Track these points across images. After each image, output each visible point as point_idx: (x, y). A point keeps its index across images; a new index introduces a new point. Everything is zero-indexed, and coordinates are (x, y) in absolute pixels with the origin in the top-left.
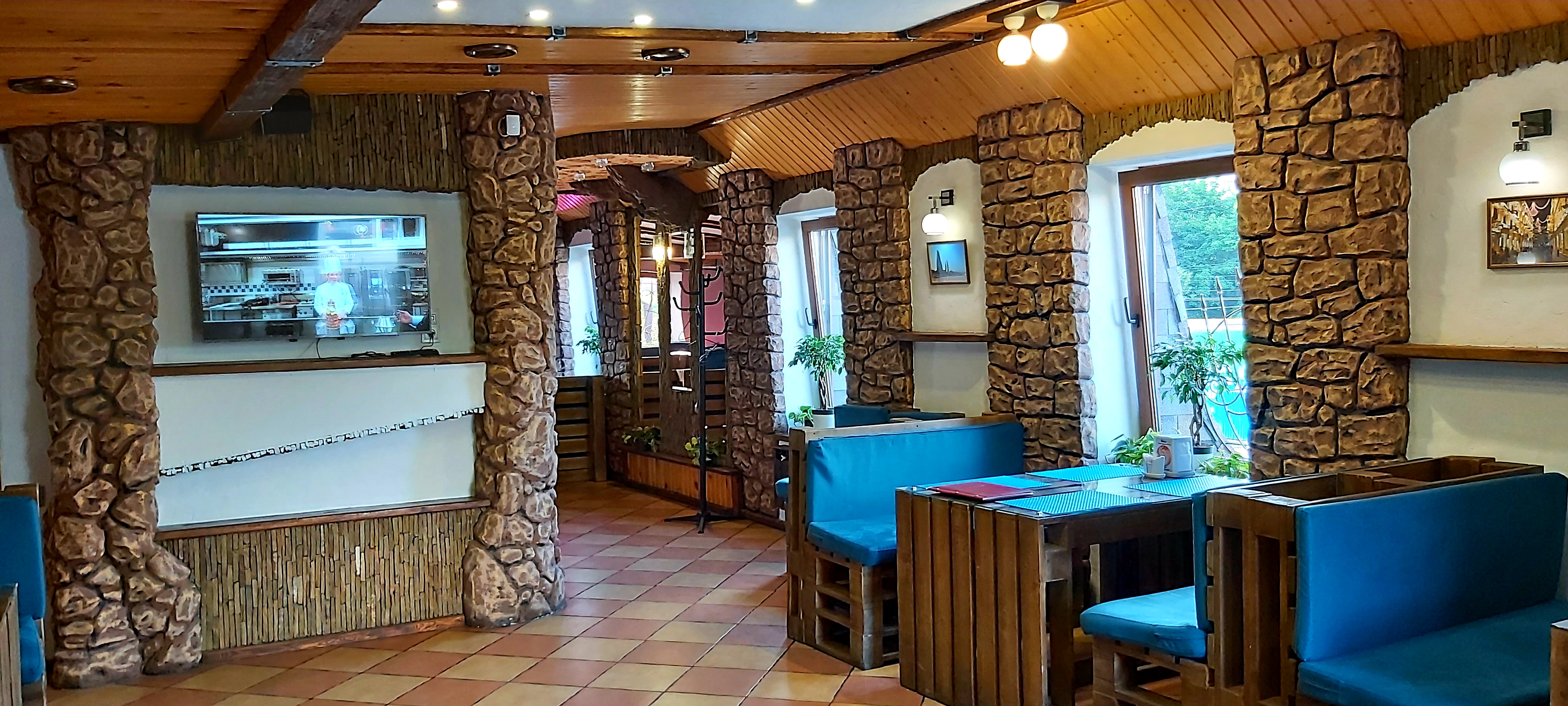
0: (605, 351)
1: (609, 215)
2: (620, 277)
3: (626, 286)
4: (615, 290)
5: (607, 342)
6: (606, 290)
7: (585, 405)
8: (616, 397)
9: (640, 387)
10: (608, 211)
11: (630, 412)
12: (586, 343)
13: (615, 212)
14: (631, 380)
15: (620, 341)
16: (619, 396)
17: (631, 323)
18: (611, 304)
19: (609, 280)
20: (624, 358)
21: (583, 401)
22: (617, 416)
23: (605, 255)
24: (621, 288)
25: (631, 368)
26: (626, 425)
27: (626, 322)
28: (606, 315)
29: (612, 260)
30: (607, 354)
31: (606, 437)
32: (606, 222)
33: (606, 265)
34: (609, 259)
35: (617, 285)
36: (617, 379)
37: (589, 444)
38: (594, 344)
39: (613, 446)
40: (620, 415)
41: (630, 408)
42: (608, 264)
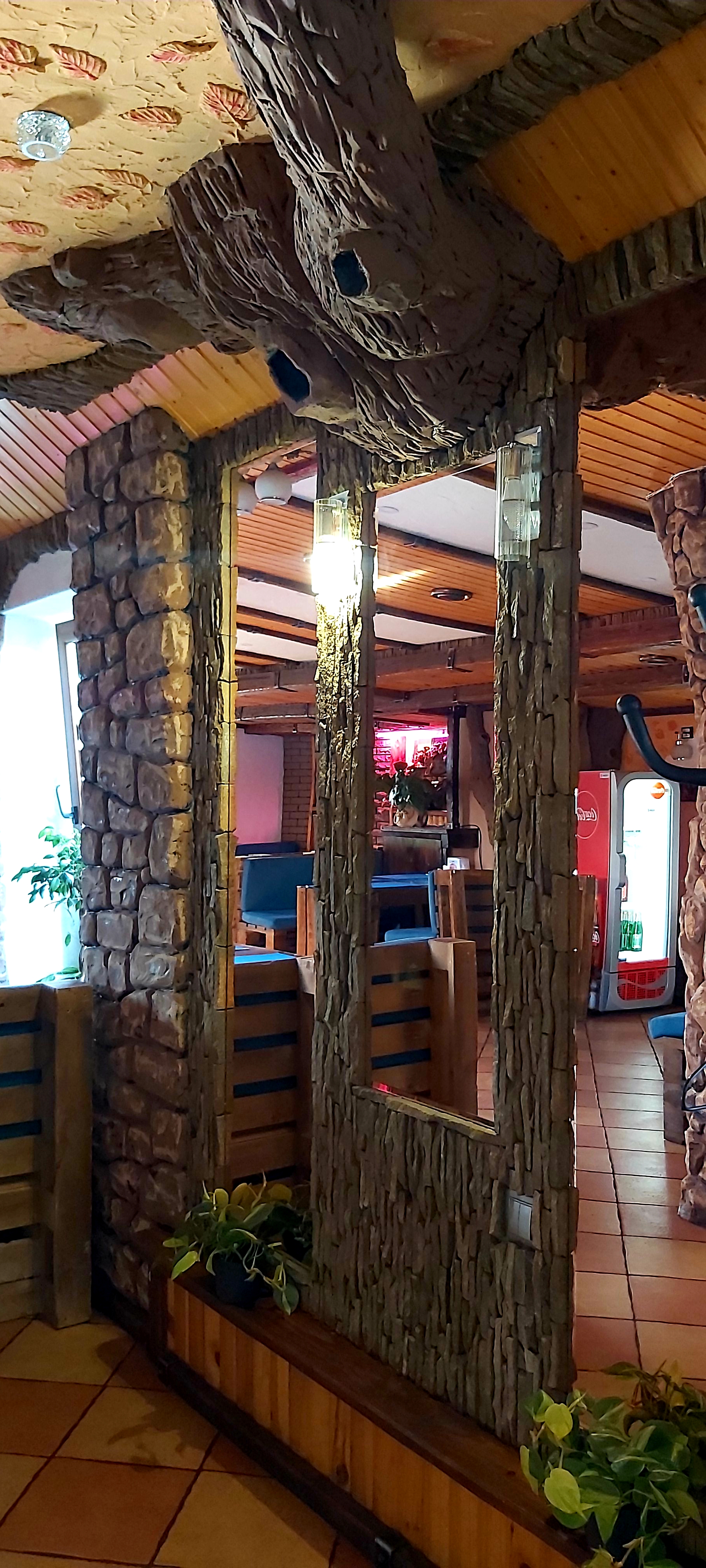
0: (97, 910)
1: (133, 472)
2: (165, 672)
3: (182, 700)
4: (144, 713)
5: (108, 880)
6: (109, 716)
7: (34, 1127)
8: (131, 1058)
9: (220, 1046)
10: (127, 457)
11: (179, 1120)
12: (41, 876)
13: (155, 454)
14: (192, 1016)
15: (153, 882)
16: (143, 1060)
17: (195, 826)
18: (126, 762)
19: (123, 684)
20: (168, 939)
21: (24, 1064)
22: (130, 1121)
23: (114, 604)
24: (167, 708)
25: (191, 976)
26: (166, 1161)
27: (180, 823)
28: (107, 795)
29: (140, 617)
30: (108, 918)
31: (94, 1181)
32: (120, 496)
33: (113, 638)
34: (125, 612)
35: (154, 699)
36: (136, 1009)
37: (38, 1202)
38: (64, 878)
39: (116, 1212)
40: (144, 1122)
41: (180, 1111)
42: (123, 634)
